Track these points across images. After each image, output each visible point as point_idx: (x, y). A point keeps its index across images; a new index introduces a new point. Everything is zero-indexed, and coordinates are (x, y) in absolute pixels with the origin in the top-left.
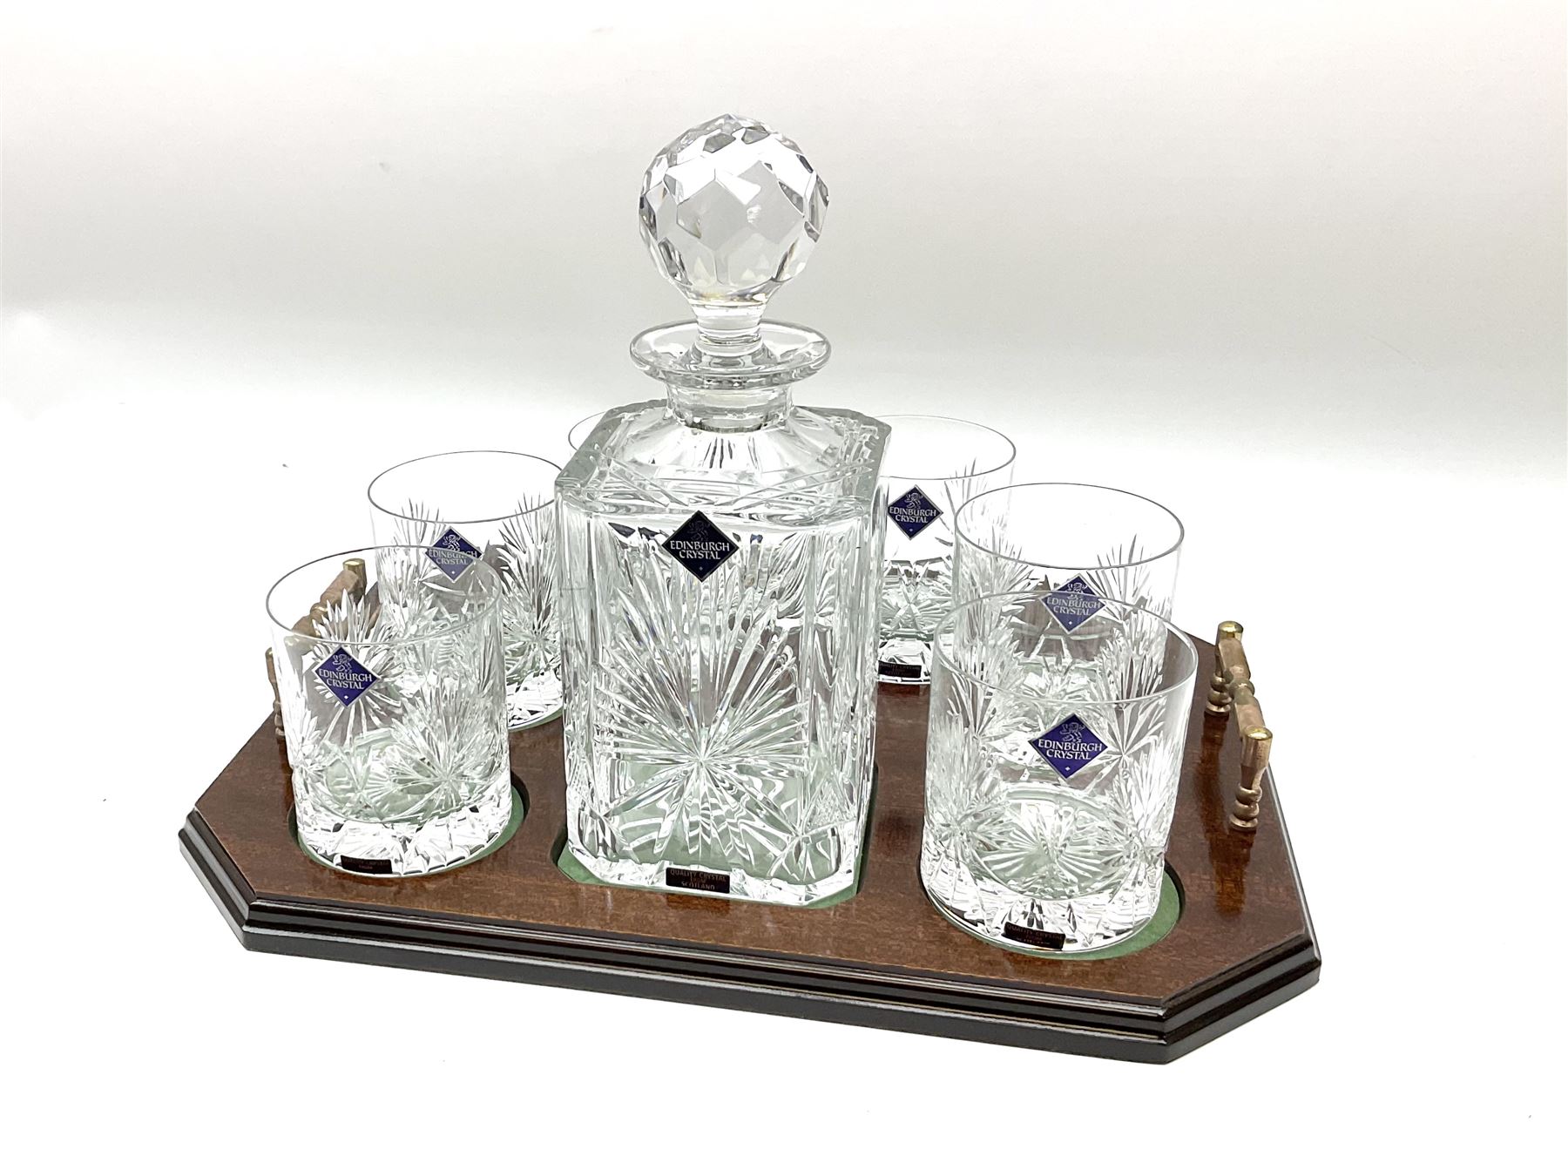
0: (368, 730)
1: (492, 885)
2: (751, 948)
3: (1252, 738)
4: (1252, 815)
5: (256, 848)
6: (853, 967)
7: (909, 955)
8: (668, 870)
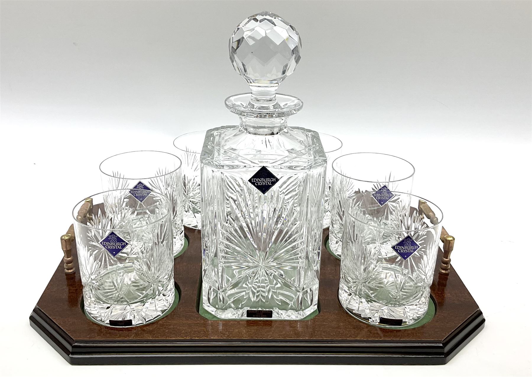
0: (110, 266)
1: (176, 325)
2: (288, 339)
3: (448, 240)
4: (448, 268)
5: (69, 321)
6: (327, 342)
7: (348, 334)
8: (248, 311)
